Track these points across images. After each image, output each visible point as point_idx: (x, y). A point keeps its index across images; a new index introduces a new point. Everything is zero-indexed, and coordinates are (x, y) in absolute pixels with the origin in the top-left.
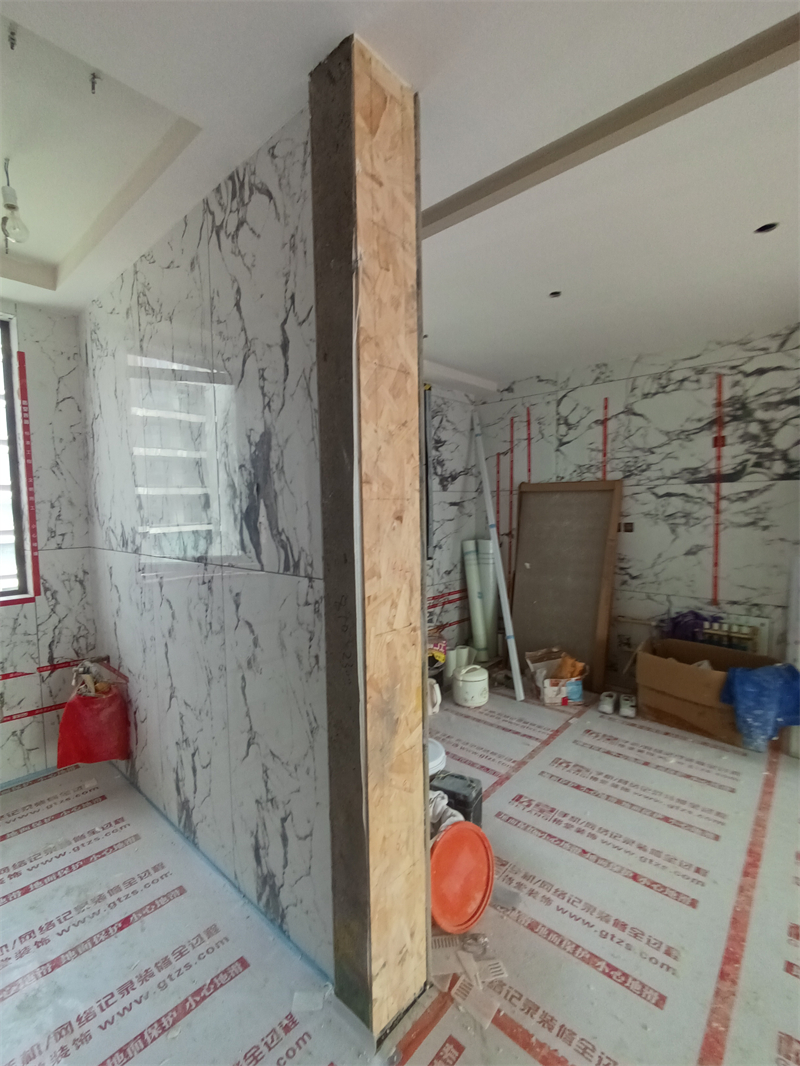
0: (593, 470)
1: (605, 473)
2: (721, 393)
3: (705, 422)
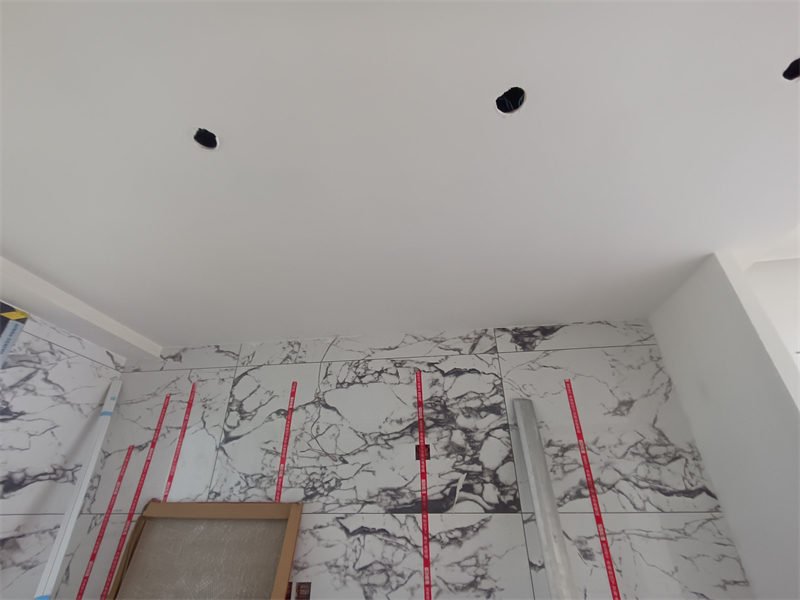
0: (265, 483)
2: (419, 390)
3: (406, 425)
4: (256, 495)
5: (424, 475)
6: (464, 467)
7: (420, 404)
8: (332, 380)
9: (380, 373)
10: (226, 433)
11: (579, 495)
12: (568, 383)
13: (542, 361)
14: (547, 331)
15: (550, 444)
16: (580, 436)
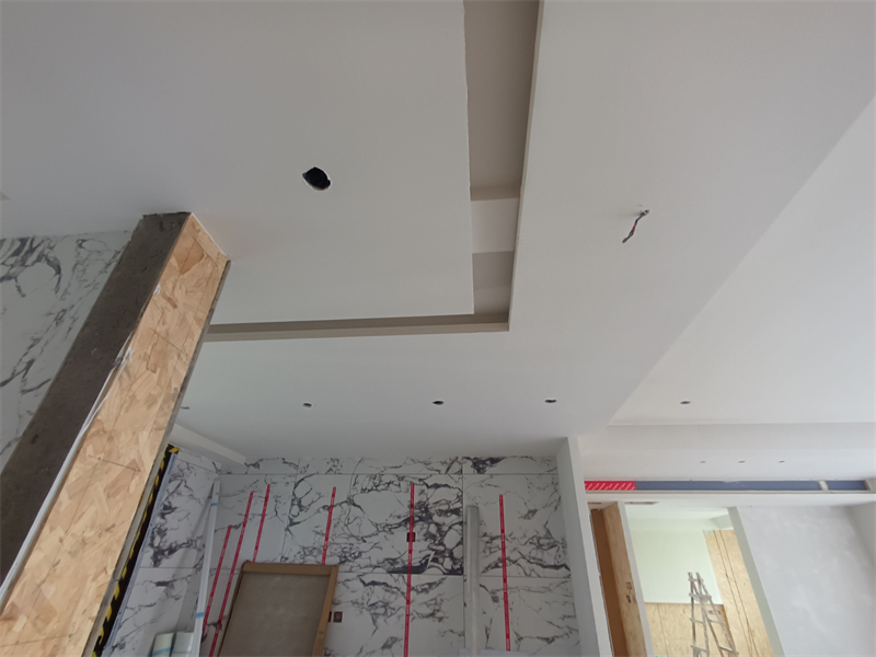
0: (315, 553)
1: (324, 558)
2: (412, 497)
3: (402, 519)
4: (311, 560)
5: (410, 551)
6: (434, 547)
7: (412, 506)
8: (359, 487)
9: (389, 484)
10: (291, 520)
11: (497, 566)
12: (501, 497)
13: (488, 482)
14: (494, 461)
15: (485, 535)
16: (503, 531)
